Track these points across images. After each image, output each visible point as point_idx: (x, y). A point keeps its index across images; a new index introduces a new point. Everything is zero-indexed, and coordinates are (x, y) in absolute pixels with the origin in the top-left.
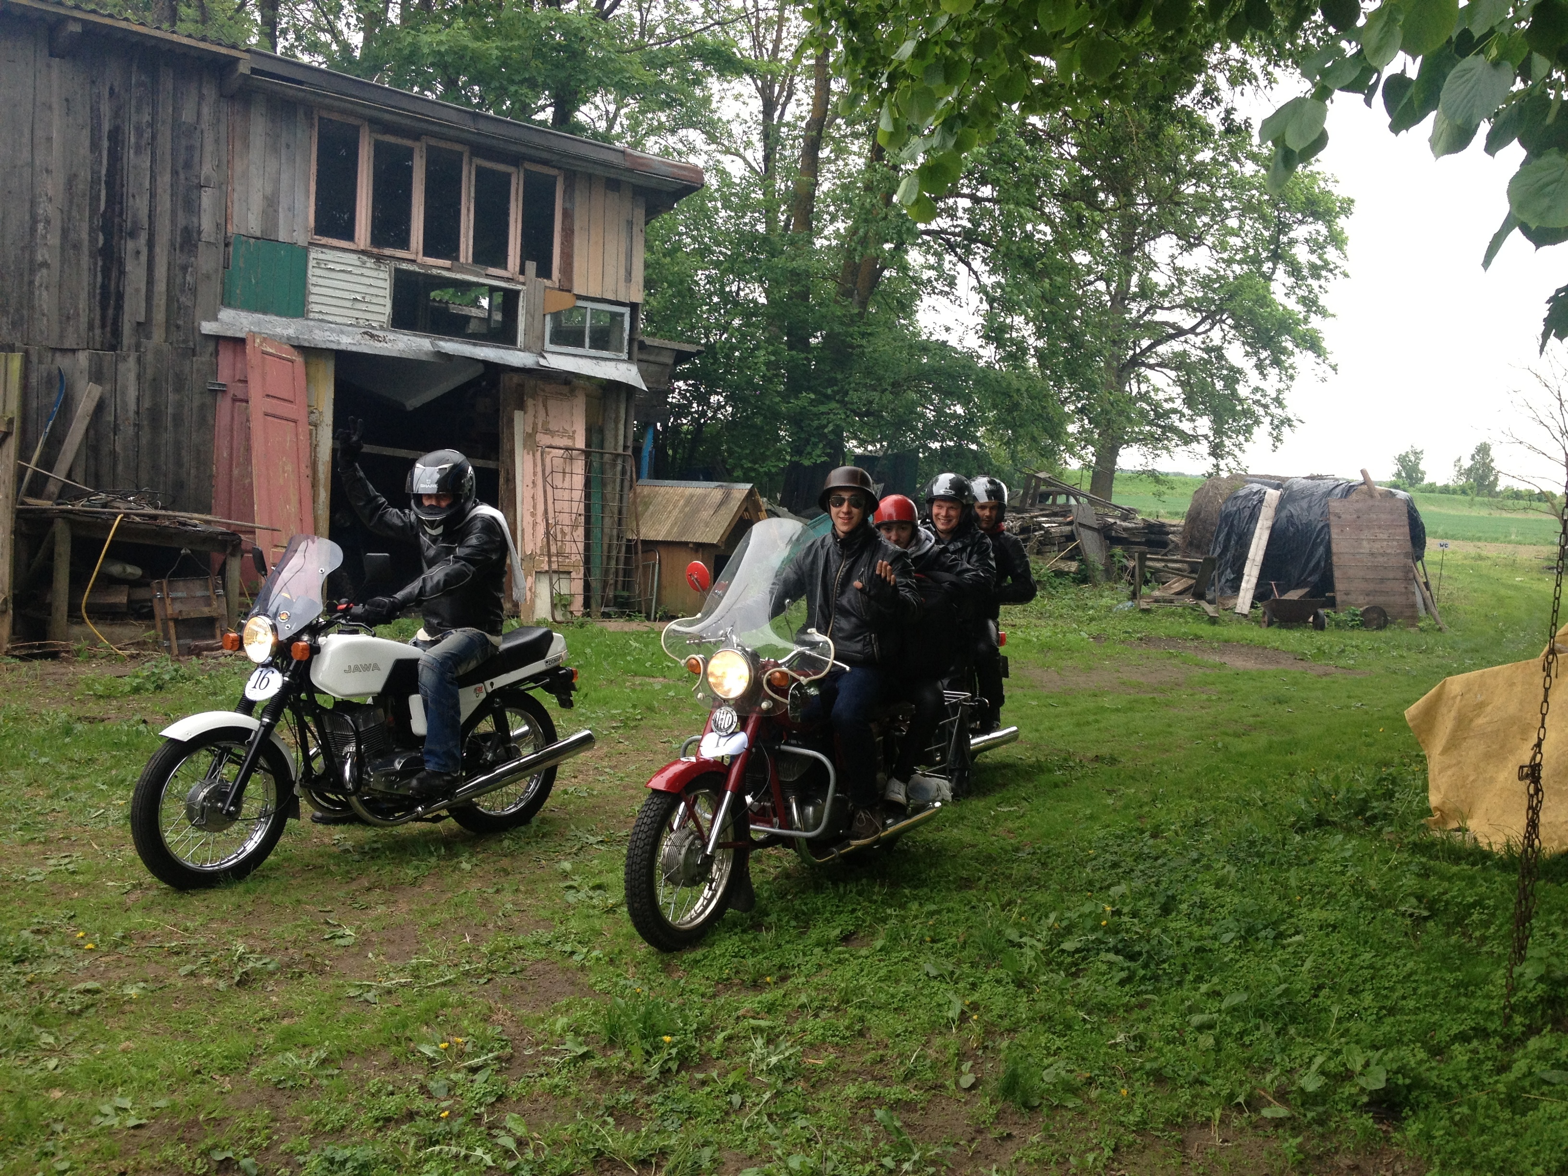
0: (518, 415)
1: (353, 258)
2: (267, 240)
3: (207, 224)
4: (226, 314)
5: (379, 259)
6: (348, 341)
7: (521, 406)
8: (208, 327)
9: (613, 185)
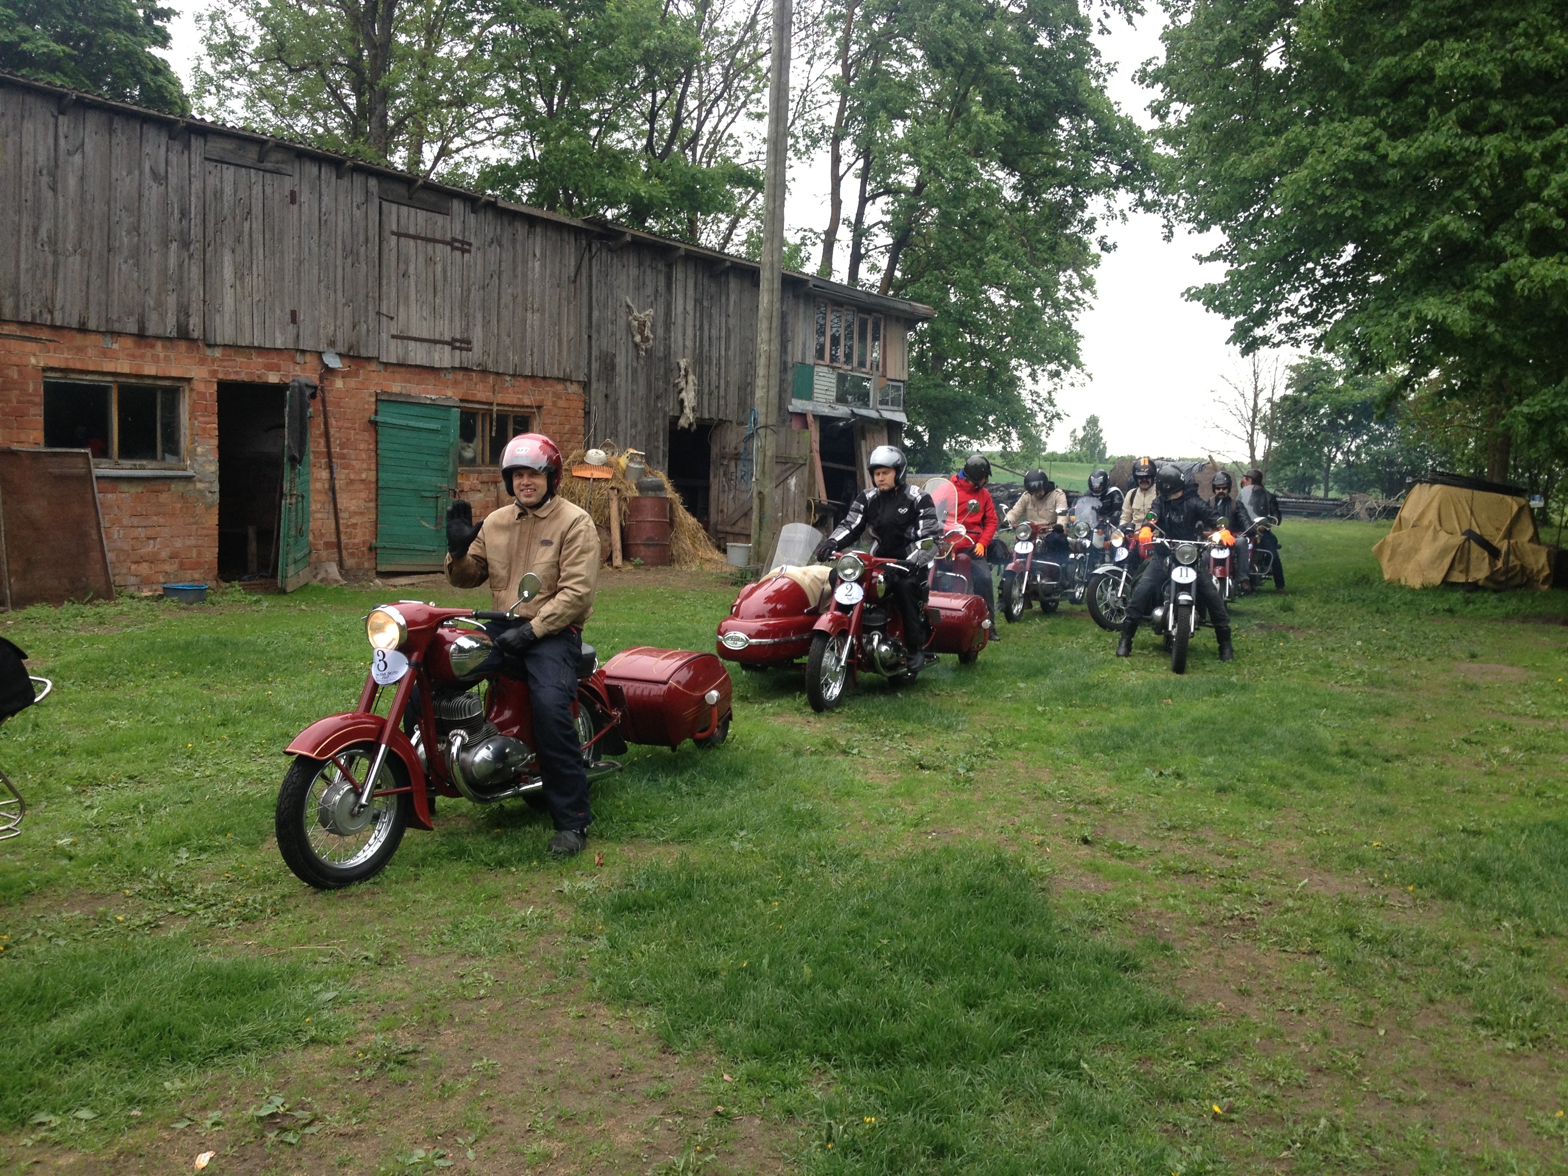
0: (863, 443)
1: (825, 369)
2: (803, 363)
3: (789, 359)
4: (794, 401)
5: (834, 368)
6: (826, 411)
7: (864, 437)
8: (791, 408)
9: (898, 319)
